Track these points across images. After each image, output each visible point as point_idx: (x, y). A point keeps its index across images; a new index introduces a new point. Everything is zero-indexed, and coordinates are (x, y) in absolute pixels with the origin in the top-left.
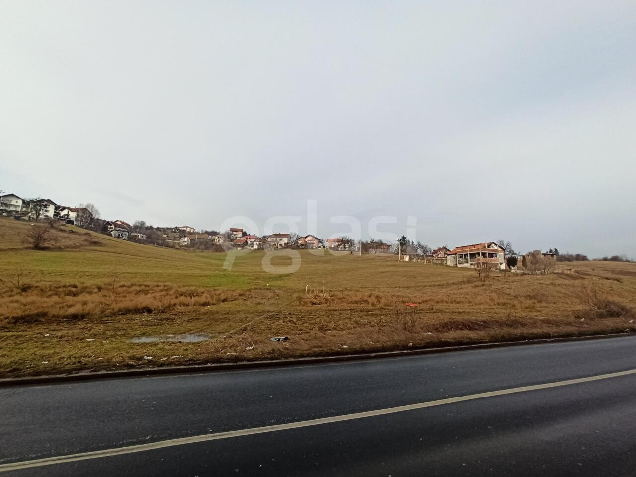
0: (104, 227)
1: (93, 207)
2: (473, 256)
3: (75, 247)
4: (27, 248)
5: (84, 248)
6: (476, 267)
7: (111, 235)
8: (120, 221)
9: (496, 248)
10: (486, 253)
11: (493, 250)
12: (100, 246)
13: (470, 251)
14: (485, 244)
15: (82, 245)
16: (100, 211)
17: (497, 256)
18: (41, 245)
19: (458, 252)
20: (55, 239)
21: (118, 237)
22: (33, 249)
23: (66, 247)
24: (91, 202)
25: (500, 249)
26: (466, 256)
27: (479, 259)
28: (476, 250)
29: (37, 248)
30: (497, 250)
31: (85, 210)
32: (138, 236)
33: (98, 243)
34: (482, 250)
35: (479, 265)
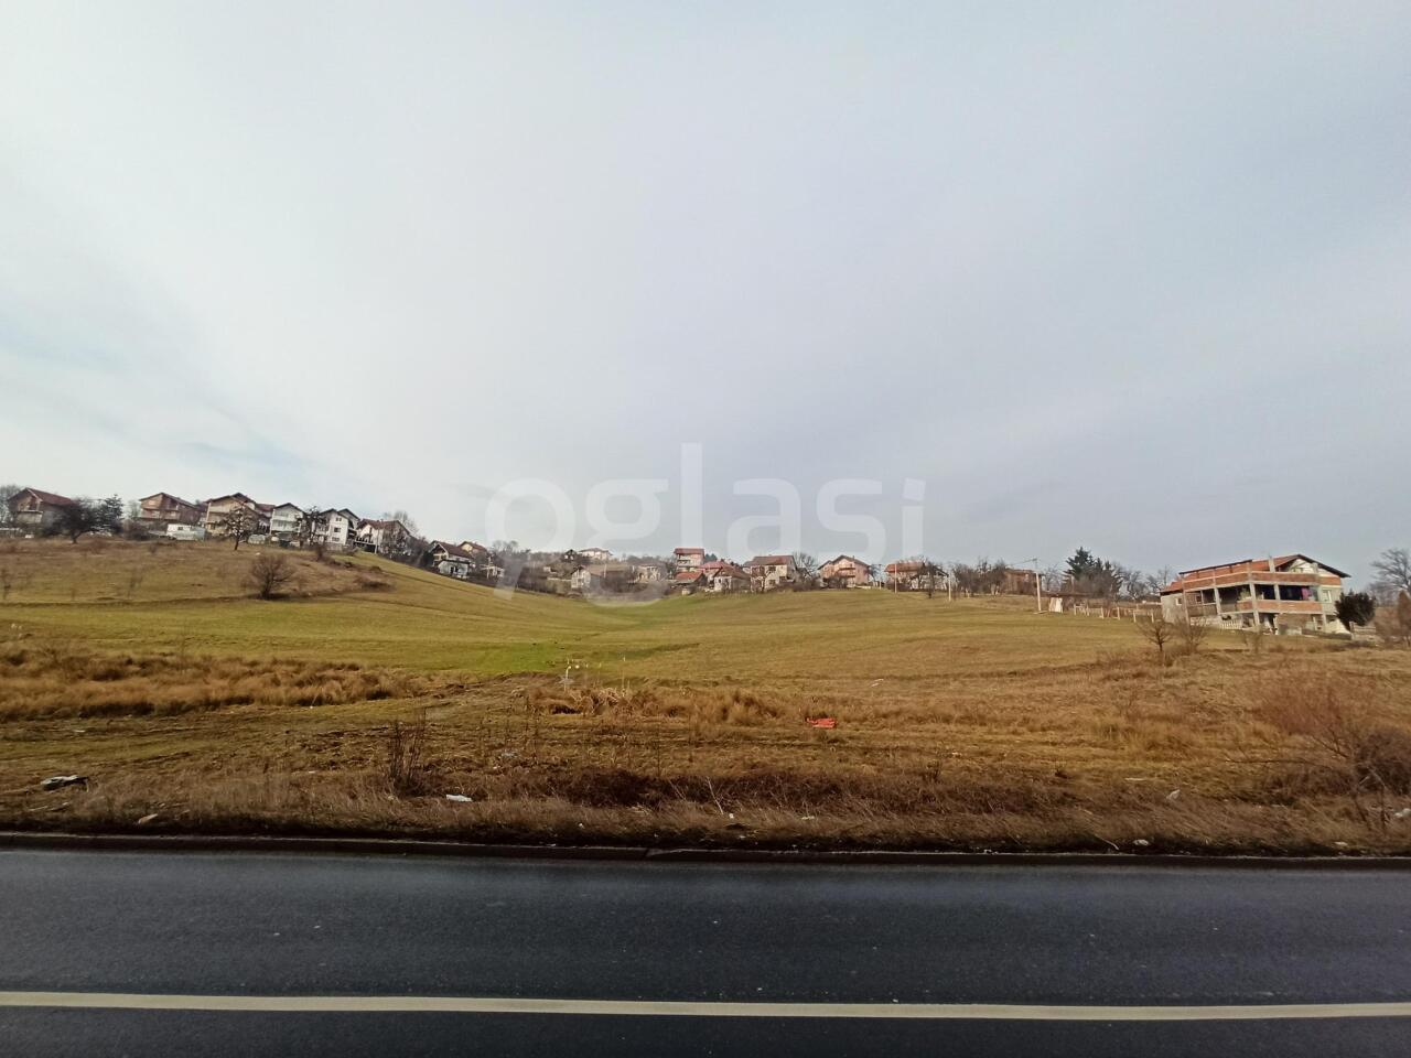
0: (426, 556)
1: (405, 517)
2: (1230, 595)
3: (333, 593)
4: (250, 597)
5: (352, 595)
6: (1239, 625)
7: (436, 570)
8: (471, 544)
9: (1308, 569)
10: (1272, 587)
11: (1297, 577)
12: (383, 591)
13: (1219, 581)
14: (1266, 561)
15: (347, 590)
16: (418, 525)
17: (1316, 594)
18: (273, 592)
19: (1188, 586)
20: (302, 581)
21: (450, 576)
22: (258, 597)
23: (318, 594)
24: (403, 509)
25: (1324, 574)
26: (1209, 594)
27: (1249, 605)
28: (1236, 578)
29: (267, 595)
30: (1312, 577)
31: (391, 525)
32: (491, 570)
33: (381, 584)
34: (1257, 576)
35: (1251, 621)
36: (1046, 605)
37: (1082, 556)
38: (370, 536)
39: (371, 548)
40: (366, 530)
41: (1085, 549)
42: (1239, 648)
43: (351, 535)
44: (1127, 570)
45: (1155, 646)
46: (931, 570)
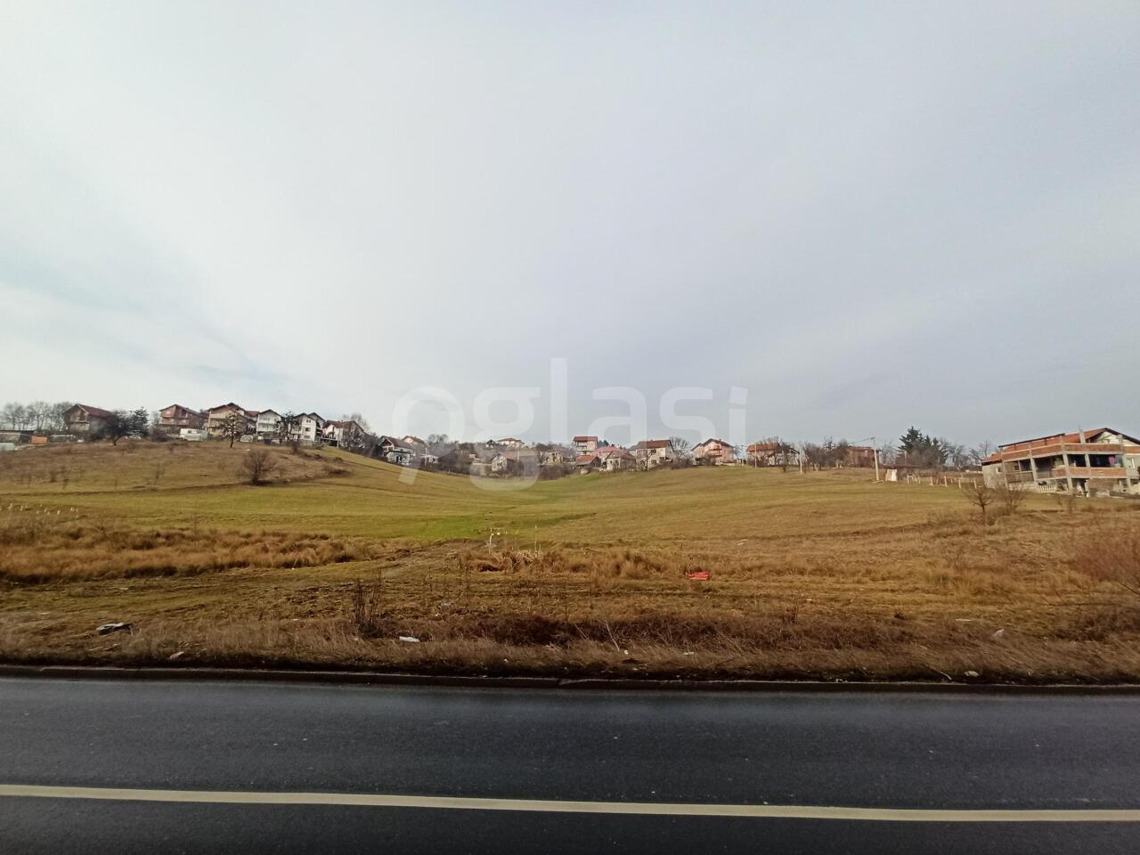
0: (377, 447)
1: (360, 418)
2: (1045, 464)
3: (307, 479)
4: (244, 484)
5: (320, 480)
6: (1054, 489)
7: (385, 460)
8: (411, 437)
9: (1114, 440)
10: (1083, 456)
11: (1105, 448)
12: (345, 476)
13: (1034, 452)
14: (1078, 434)
15: (318, 477)
16: (370, 424)
17: (1121, 462)
18: (260, 479)
19: (1006, 457)
20: (282, 470)
21: (396, 463)
22: (249, 484)
23: (294, 480)
24: (357, 411)
25: (1127, 444)
26: (1026, 464)
27: (1062, 472)
28: (1051, 449)
29: (256, 482)
30: (1118, 447)
31: (349, 425)
32: (428, 459)
33: (344, 471)
34: (1070, 448)
35: (1065, 485)
36: (883, 476)
37: (913, 434)
38: (333, 433)
39: (334, 443)
40: (330, 429)
41: (916, 429)
42: (1055, 509)
43: (319, 433)
44: (953, 445)
45: (978, 508)
46: (787, 449)
